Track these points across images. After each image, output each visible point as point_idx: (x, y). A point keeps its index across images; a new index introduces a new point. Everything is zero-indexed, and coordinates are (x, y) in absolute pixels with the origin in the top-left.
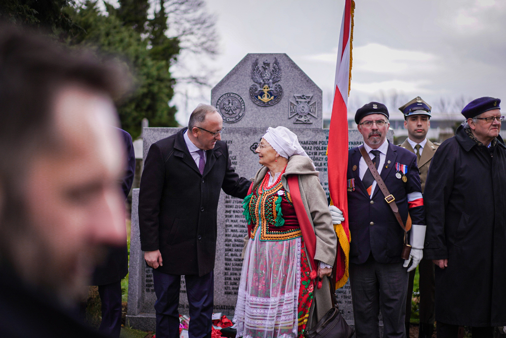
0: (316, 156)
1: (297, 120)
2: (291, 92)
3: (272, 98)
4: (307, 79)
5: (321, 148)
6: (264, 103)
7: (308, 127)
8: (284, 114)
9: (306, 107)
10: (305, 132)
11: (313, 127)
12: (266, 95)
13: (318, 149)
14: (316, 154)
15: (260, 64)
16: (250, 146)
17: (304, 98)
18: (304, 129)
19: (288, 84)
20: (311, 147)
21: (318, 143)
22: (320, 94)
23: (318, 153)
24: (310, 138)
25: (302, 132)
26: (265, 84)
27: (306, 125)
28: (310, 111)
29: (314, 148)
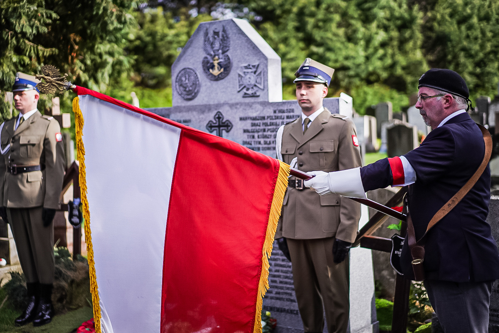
0: (265, 133)
1: (245, 94)
2: (239, 62)
3: (222, 70)
4: (253, 45)
5: (269, 124)
6: (215, 76)
7: (256, 101)
8: (233, 87)
9: (252, 78)
10: (254, 106)
11: (260, 99)
12: (216, 68)
13: (266, 124)
14: (264, 130)
15: (211, 34)
16: (205, 125)
17: (250, 68)
18: (253, 103)
19: (236, 54)
20: (260, 123)
21: (266, 118)
22: (265, 62)
23: (266, 130)
24: (258, 113)
25: (251, 106)
26: (215, 56)
27: (254, 98)
28: (256, 82)
29: (263, 124)
